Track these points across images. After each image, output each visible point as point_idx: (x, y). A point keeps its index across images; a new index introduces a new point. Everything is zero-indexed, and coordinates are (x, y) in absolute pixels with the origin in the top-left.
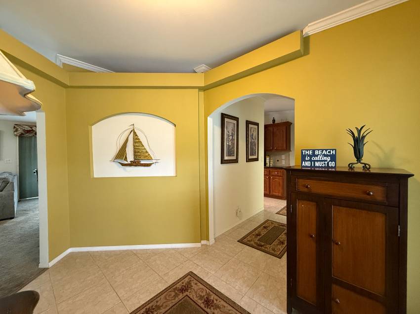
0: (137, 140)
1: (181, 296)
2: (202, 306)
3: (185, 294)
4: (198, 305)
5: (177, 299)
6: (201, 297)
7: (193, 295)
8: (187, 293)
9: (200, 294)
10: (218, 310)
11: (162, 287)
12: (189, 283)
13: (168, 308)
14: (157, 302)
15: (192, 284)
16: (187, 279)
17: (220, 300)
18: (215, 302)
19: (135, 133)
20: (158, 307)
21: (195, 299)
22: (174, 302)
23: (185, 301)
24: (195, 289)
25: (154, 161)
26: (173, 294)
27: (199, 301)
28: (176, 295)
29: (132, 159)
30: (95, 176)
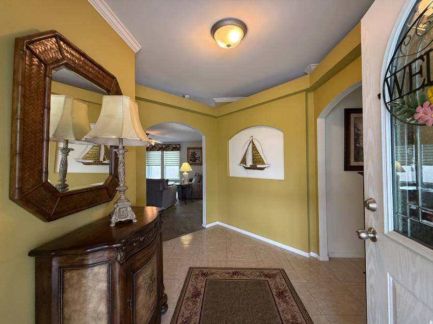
0: (254, 148)
1: (263, 278)
2: (274, 293)
3: (266, 279)
4: (271, 291)
5: (258, 278)
6: (277, 288)
7: (272, 283)
8: (269, 280)
9: (279, 286)
10: (285, 304)
11: (253, 266)
12: (275, 275)
13: (249, 279)
14: (245, 272)
15: (277, 277)
16: (275, 272)
17: (293, 300)
18: (287, 298)
19: (253, 143)
20: (244, 275)
21: (272, 286)
22: (256, 278)
23: (264, 283)
24: (277, 281)
25: (267, 166)
26: (258, 274)
27: (274, 289)
28: (260, 276)
29: (251, 164)
30: (230, 176)
